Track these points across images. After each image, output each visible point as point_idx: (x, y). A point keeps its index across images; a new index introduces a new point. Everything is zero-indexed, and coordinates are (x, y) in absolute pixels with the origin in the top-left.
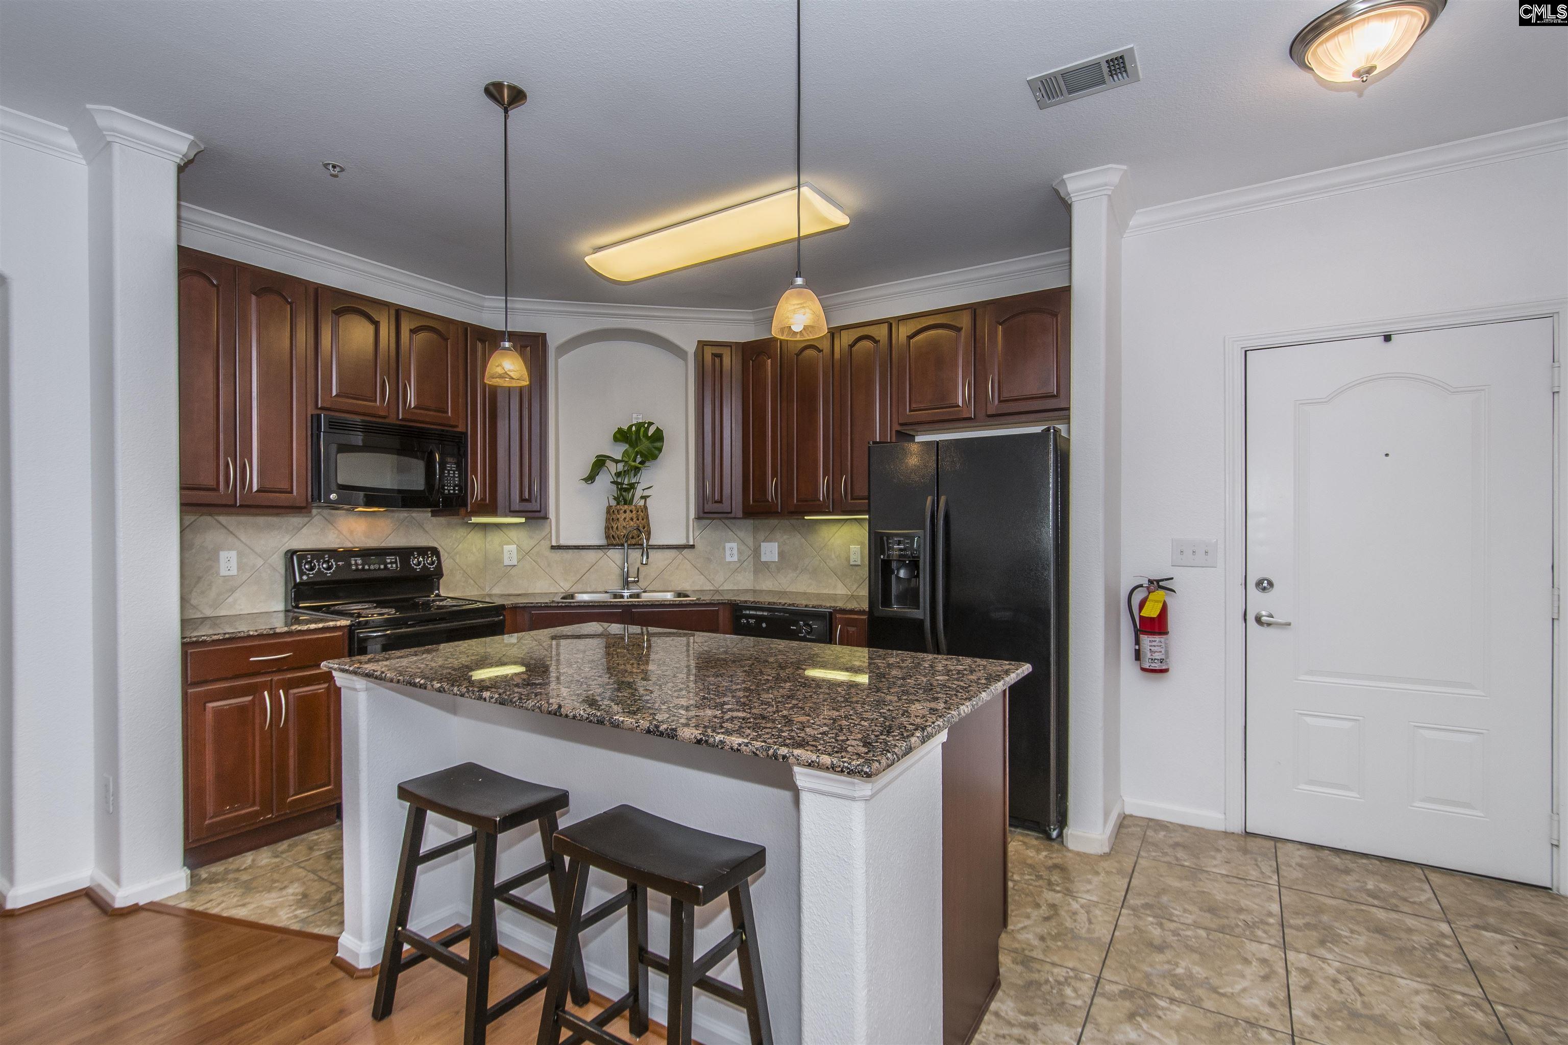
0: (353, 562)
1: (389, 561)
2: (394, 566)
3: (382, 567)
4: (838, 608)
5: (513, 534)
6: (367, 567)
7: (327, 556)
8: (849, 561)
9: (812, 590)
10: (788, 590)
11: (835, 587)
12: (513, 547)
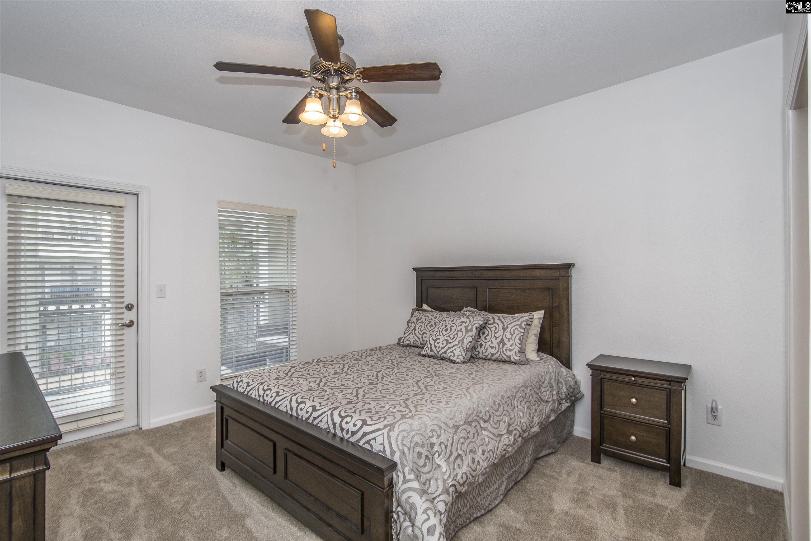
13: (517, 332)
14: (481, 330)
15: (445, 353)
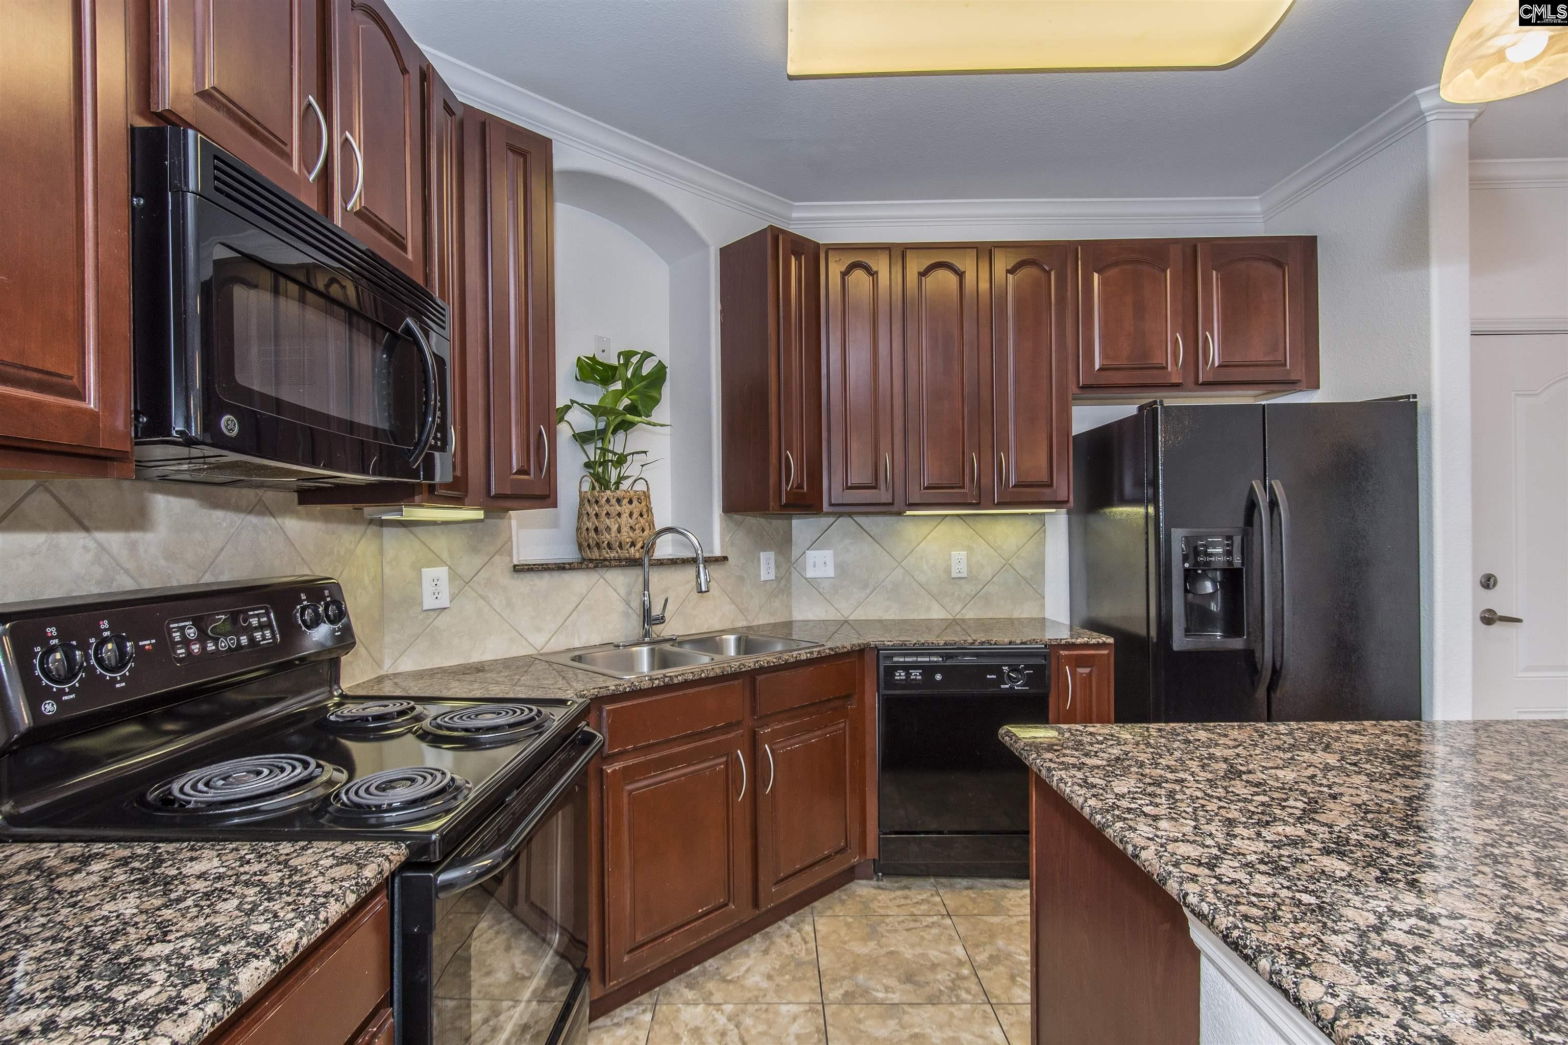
0: (177, 636)
1: (254, 622)
2: (268, 633)
3: (244, 640)
4: (1063, 642)
5: (441, 543)
6: (211, 647)
7: (105, 624)
8: (950, 571)
9: (892, 614)
10: (851, 618)
11: (928, 609)
12: (442, 572)
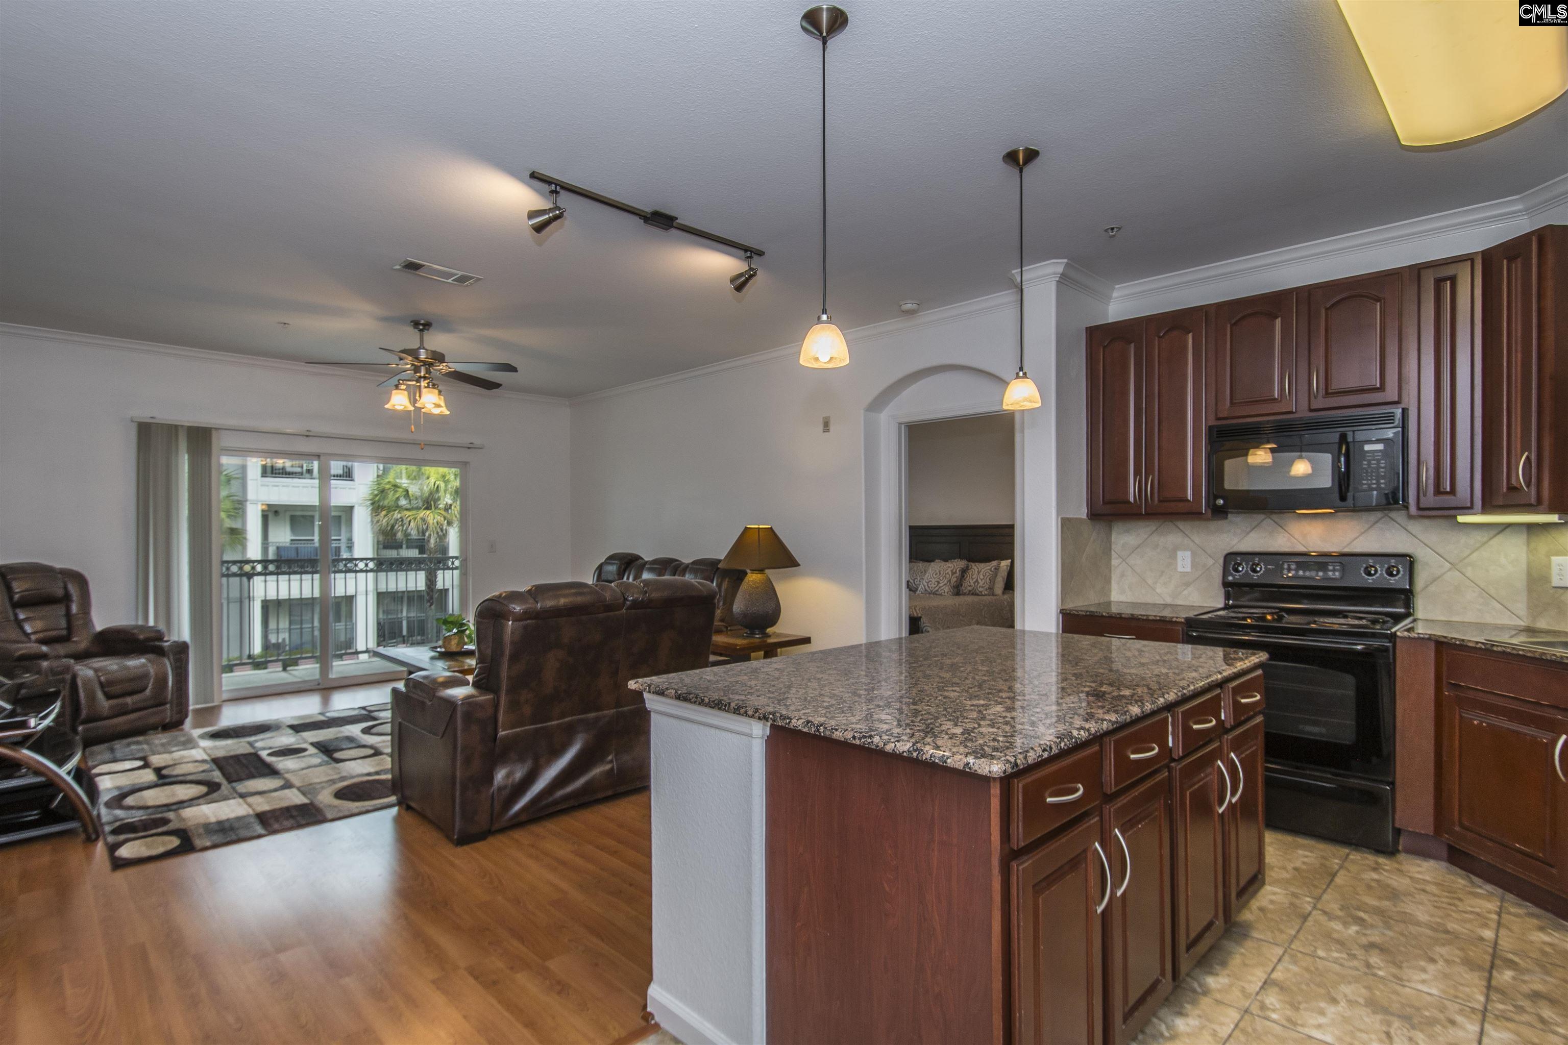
13: (988, 574)
14: (964, 571)
15: (937, 591)
